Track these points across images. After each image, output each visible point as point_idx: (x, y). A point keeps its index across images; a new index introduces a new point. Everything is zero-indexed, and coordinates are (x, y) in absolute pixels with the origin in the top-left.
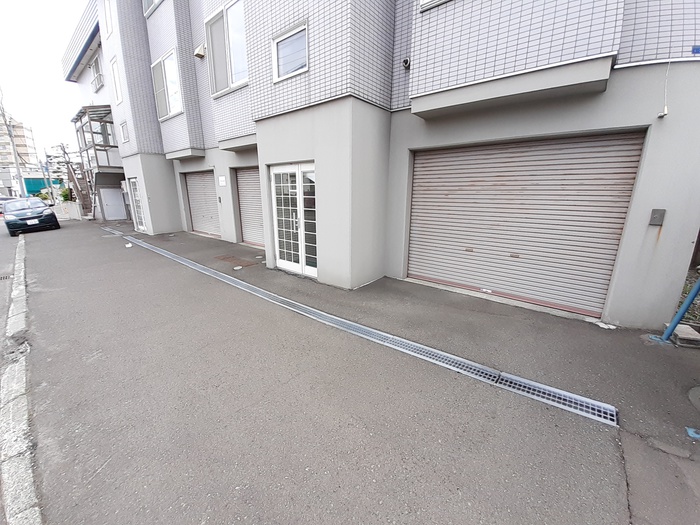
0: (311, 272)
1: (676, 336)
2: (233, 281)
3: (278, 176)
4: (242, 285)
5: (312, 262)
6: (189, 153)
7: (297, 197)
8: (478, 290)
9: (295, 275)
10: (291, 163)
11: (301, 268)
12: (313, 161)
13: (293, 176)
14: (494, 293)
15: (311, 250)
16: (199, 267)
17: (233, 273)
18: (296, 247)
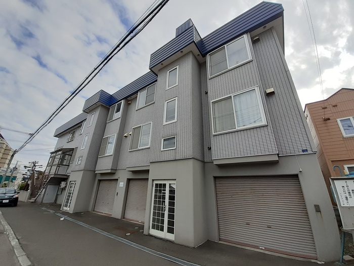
0: (171, 237)
1: (345, 260)
2: (128, 242)
3: (157, 185)
4: (134, 245)
5: (171, 230)
6: (109, 171)
7: (166, 195)
8: (257, 247)
9: (161, 239)
10: (164, 180)
11: (164, 234)
12: (176, 180)
13: (165, 185)
14: (266, 249)
15: (171, 223)
16: (105, 234)
17: (126, 237)
18: (163, 222)
